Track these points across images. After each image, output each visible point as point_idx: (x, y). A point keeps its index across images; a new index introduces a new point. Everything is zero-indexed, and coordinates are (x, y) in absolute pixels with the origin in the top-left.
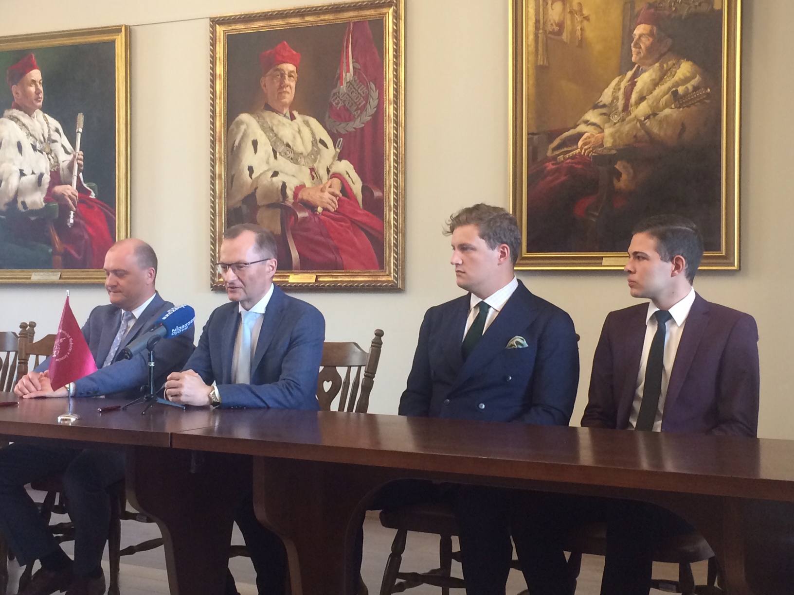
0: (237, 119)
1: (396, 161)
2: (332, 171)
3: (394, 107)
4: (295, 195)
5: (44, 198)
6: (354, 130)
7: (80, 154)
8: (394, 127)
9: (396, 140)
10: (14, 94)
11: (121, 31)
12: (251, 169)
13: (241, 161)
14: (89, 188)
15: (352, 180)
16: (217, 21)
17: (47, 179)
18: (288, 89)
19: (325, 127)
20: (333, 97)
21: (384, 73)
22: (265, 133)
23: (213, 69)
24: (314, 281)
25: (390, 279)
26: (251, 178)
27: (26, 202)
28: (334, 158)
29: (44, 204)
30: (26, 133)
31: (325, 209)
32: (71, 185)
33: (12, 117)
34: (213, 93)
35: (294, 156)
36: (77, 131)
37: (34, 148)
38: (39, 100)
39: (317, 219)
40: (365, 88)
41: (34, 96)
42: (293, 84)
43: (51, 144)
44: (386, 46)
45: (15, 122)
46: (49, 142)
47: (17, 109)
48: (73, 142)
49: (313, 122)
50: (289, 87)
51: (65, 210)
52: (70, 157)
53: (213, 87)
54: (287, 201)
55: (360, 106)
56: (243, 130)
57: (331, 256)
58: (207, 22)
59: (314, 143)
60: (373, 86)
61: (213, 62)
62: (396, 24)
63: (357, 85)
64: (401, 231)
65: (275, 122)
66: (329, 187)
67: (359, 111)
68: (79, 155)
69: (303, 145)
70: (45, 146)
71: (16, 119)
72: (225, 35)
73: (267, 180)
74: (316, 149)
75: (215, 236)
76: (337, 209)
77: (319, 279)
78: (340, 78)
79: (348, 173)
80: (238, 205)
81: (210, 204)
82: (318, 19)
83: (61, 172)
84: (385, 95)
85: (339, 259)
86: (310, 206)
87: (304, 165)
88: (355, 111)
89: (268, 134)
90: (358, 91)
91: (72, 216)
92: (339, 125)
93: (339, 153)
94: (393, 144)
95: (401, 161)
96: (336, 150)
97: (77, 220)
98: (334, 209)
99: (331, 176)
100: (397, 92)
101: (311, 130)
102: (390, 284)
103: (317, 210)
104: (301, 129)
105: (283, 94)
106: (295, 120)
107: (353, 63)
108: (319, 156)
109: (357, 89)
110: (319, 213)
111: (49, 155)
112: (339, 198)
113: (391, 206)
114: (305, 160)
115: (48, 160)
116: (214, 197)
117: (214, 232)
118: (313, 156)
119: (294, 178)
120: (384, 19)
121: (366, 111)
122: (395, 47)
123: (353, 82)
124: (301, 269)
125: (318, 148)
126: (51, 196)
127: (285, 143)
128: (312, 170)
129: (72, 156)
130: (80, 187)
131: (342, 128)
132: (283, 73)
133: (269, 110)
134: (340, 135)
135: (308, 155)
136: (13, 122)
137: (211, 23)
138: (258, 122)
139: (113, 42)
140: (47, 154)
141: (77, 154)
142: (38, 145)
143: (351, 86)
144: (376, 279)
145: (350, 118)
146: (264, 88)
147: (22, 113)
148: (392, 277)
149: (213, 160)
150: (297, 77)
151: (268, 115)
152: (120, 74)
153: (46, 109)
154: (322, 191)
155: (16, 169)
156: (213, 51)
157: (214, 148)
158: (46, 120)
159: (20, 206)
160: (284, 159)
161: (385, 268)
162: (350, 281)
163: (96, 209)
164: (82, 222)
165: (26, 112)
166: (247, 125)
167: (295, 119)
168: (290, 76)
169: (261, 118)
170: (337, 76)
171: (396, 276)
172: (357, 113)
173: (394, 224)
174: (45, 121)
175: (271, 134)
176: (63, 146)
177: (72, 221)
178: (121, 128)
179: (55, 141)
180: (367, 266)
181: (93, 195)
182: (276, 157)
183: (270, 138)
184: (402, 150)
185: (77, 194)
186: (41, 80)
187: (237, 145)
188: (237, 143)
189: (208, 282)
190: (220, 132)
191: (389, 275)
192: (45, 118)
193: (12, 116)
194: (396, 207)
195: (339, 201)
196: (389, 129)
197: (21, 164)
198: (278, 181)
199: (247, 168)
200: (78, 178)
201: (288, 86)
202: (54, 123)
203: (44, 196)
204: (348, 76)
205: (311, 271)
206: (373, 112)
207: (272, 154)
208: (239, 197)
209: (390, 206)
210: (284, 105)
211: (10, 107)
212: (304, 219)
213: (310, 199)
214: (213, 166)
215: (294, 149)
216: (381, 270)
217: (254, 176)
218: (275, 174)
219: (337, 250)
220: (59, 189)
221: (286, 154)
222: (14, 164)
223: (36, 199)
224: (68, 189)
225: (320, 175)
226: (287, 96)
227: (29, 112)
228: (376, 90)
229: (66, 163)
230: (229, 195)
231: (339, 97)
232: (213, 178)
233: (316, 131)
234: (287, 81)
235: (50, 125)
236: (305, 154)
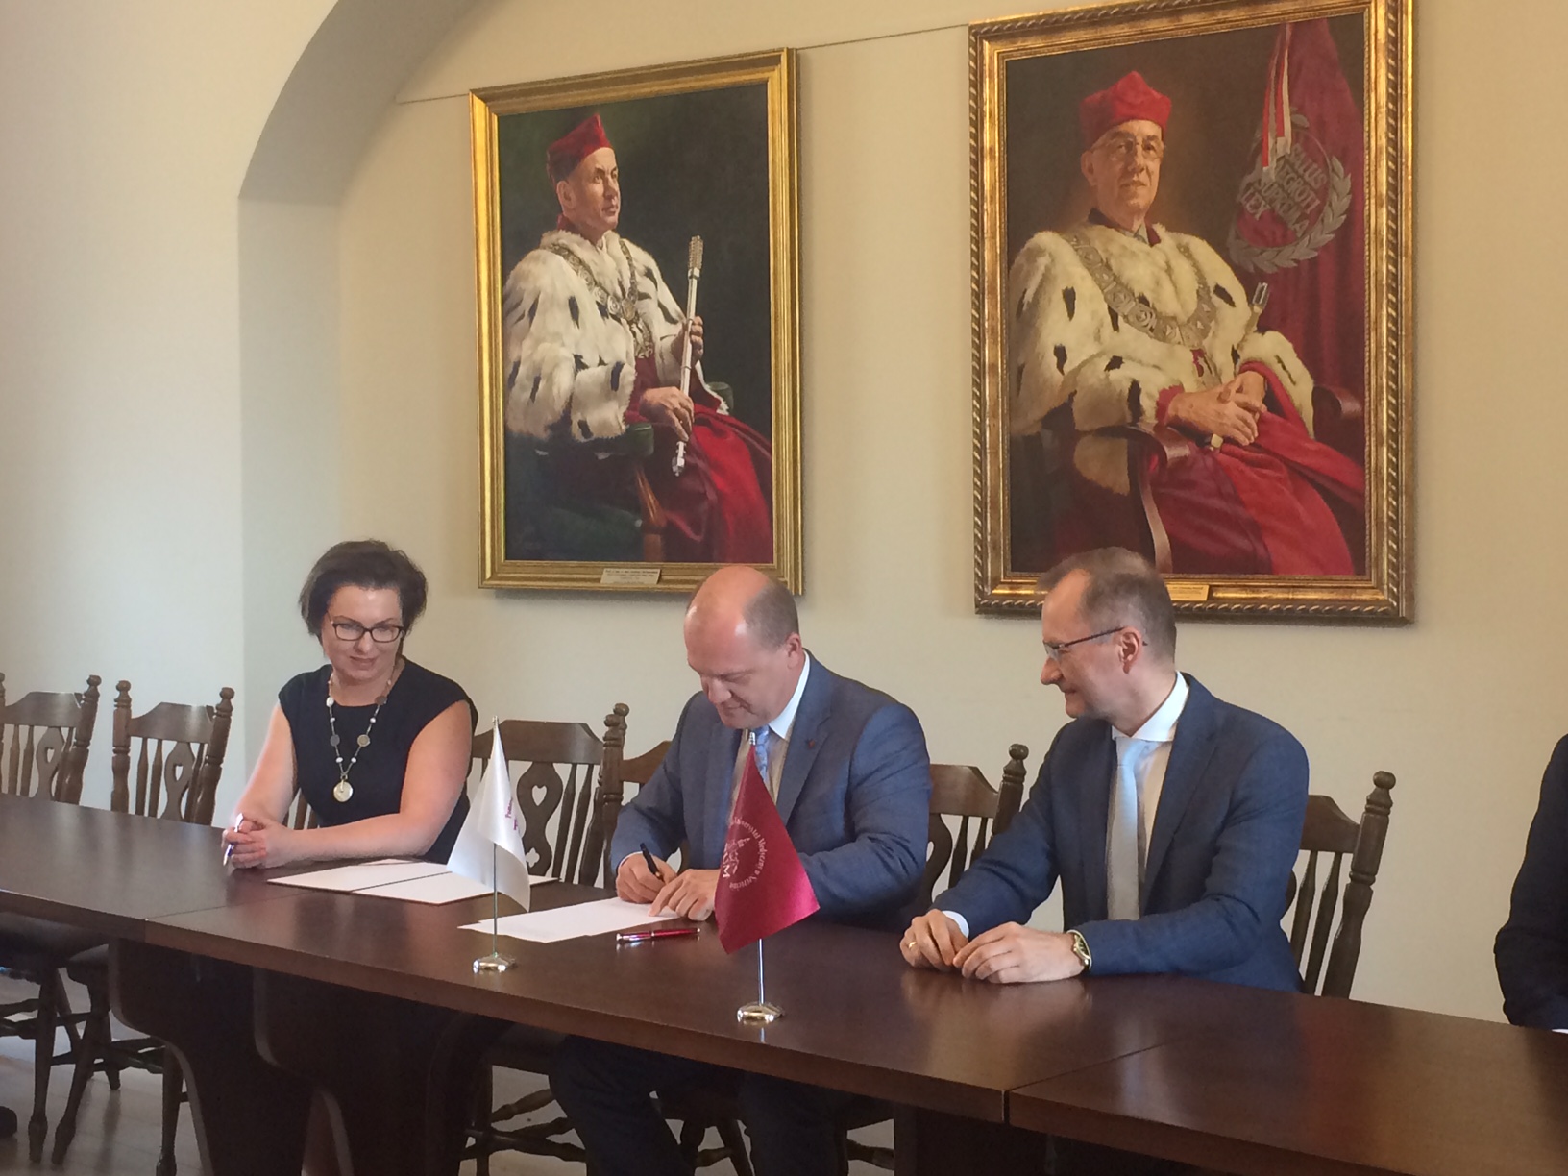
0: (1030, 244)
1: (1394, 334)
2: (1244, 356)
3: (1389, 213)
4: (1161, 409)
5: (625, 415)
6: (1295, 265)
7: (696, 322)
8: (1388, 256)
9: (1394, 286)
10: (561, 199)
11: (780, 61)
12: (1061, 353)
13: (1038, 334)
14: (715, 395)
15: (1290, 376)
16: (985, 32)
17: (629, 374)
18: (1143, 177)
19: (1227, 259)
20: (1245, 193)
21: (1366, 134)
22: (1091, 274)
23: (977, 137)
24: (1205, 599)
25: (1381, 597)
26: (1062, 371)
27: (589, 424)
28: (1248, 326)
29: (623, 427)
30: (587, 280)
31: (1228, 440)
32: (679, 388)
33: (557, 248)
34: (978, 189)
35: (1158, 323)
36: (689, 274)
37: (603, 310)
38: (612, 210)
39: (1209, 461)
40: (1320, 170)
41: (601, 203)
42: (1154, 166)
43: (637, 302)
44: (1369, 74)
45: (564, 256)
46: (632, 298)
47: (567, 231)
48: (681, 299)
49: (1201, 248)
50: (1145, 172)
51: (666, 438)
52: (677, 329)
53: (977, 175)
54: (1142, 421)
55: (1308, 212)
56: (1042, 269)
57: (1242, 543)
58: (963, 37)
59: (1202, 295)
60: (1338, 164)
61: (977, 123)
62: (1395, 25)
63: (1301, 165)
64: (1405, 489)
65: (1114, 249)
66: (1237, 392)
67: (1306, 223)
68: (693, 324)
69: (1177, 300)
70: (624, 306)
71: (565, 252)
72: (1001, 62)
73: (1096, 375)
74: (1206, 307)
75: (984, 497)
76: (1255, 439)
77: (1214, 594)
78: (1262, 147)
79: (1280, 361)
80: (1032, 432)
81: (971, 428)
82: (1212, 20)
83: (658, 359)
84: (1366, 185)
85: (1261, 551)
86: (1195, 434)
87: (1179, 343)
88: (1297, 222)
89: (1097, 275)
90: (1302, 177)
91: (681, 451)
92: (1261, 253)
93: (1262, 315)
94: (1387, 296)
95: (1406, 332)
96: (1252, 309)
97: (692, 461)
98: (1249, 439)
99: (1241, 367)
100: (1395, 177)
101: (1196, 266)
102: (1382, 609)
103: (1209, 443)
104: (1173, 263)
105: (1132, 188)
106: (1157, 245)
107: (1292, 114)
108: (1213, 324)
109: (1301, 171)
110: (1215, 448)
111: (634, 325)
112: (1261, 414)
113: (1381, 435)
114: (1183, 334)
115: (632, 335)
116: (981, 412)
117: (982, 489)
118: (1199, 324)
119: (1156, 371)
120: (1366, 15)
121: (1323, 220)
122: (1391, 76)
123: (1292, 159)
124: (1174, 572)
125: (1212, 306)
126: (638, 410)
127: (1136, 295)
128: (1198, 353)
129: (680, 326)
130: (696, 392)
131: (1270, 260)
132: (1131, 143)
133: (1100, 224)
134: (1263, 277)
135: (1188, 321)
136: (561, 258)
137: (973, 38)
138: (1076, 250)
139: (763, 85)
140: (630, 323)
141: (691, 322)
142: (610, 304)
143: (1287, 167)
144: (1346, 597)
145: (1287, 239)
146: (1090, 178)
147: (577, 238)
148: (1386, 593)
149: (978, 334)
150: (1164, 151)
151: (1098, 235)
152: (779, 154)
153: (627, 230)
154: (1222, 399)
155: (567, 353)
156: (977, 98)
157: (979, 309)
158: (626, 252)
159: (576, 430)
160: (1134, 330)
161: (1367, 571)
162: (1288, 599)
163: (731, 438)
164: (701, 464)
165: (585, 237)
166: (1050, 254)
167: (1158, 241)
168: (1148, 148)
169: (1082, 242)
170: (1254, 145)
171: (1395, 590)
172: (1301, 227)
173: (1389, 474)
174: (624, 253)
175: (1106, 277)
176: (661, 306)
177: (681, 462)
178: (780, 268)
179: (644, 296)
180: (1324, 567)
181: (723, 409)
182: (1116, 327)
183: (1103, 285)
184: (1406, 308)
185: (691, 406)
186: (614, 169)
187: (1030, 300)
188: (1029, 296)
189: (971, 595)
190: (994, 274)
191: (1379, 586)
192: (624, 249)
193: (558, 245)
194: (1394, 437)
195: (1261, 422)
196: (1378, 263)
197: (577, 345)
198: (1121, 377)
199: (1052, 349)
200: (693, 372)
201: (1143, 170)
202: (643, 259)
203: (624, 409)
204: (1281, 144)
205: (1197, 576)
206: (1338, 225)
207: (1108, 319)
208: (1037, 413)
209: (1378, 435)
210: (1135, 211)
211: (552, 227)
212: (1182, 461)
213: (1193, 417)
214: (979, 348)
215: (1157, 309)
216: (1359, 577)
217: (1068, 367)
218: (1116, 363)
219: (1256, 530)
220: (653, 395)
221: (1138, 318)
222: (563, 345)
223: (609, 417)
224: (673, 396)
225: (1218, 366)
226: (1141, 191)
227: (592, 237)
228: (1346, 176)
229: (668, 342)
230: (1012, 411)
231: (1259, 192)
232: (979, 373)
233: (1206, 268)
234: (1140, 159)
235: (634, 263)
236: (1183, 318)
